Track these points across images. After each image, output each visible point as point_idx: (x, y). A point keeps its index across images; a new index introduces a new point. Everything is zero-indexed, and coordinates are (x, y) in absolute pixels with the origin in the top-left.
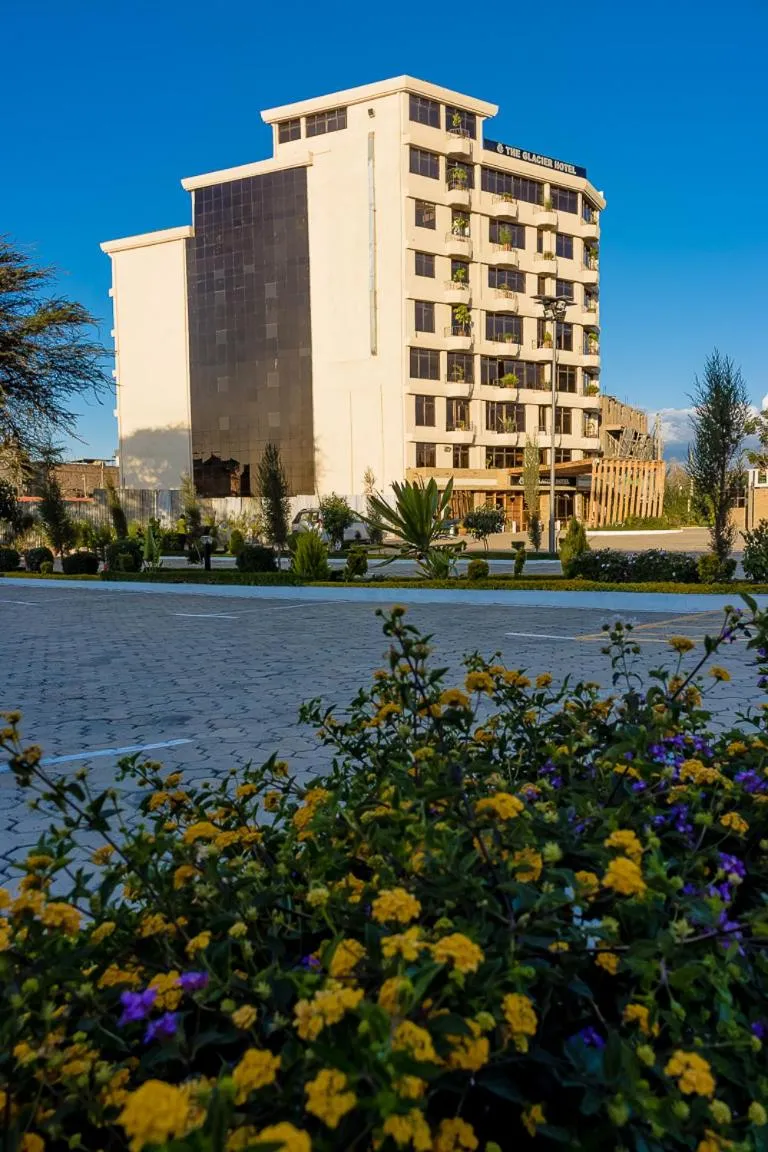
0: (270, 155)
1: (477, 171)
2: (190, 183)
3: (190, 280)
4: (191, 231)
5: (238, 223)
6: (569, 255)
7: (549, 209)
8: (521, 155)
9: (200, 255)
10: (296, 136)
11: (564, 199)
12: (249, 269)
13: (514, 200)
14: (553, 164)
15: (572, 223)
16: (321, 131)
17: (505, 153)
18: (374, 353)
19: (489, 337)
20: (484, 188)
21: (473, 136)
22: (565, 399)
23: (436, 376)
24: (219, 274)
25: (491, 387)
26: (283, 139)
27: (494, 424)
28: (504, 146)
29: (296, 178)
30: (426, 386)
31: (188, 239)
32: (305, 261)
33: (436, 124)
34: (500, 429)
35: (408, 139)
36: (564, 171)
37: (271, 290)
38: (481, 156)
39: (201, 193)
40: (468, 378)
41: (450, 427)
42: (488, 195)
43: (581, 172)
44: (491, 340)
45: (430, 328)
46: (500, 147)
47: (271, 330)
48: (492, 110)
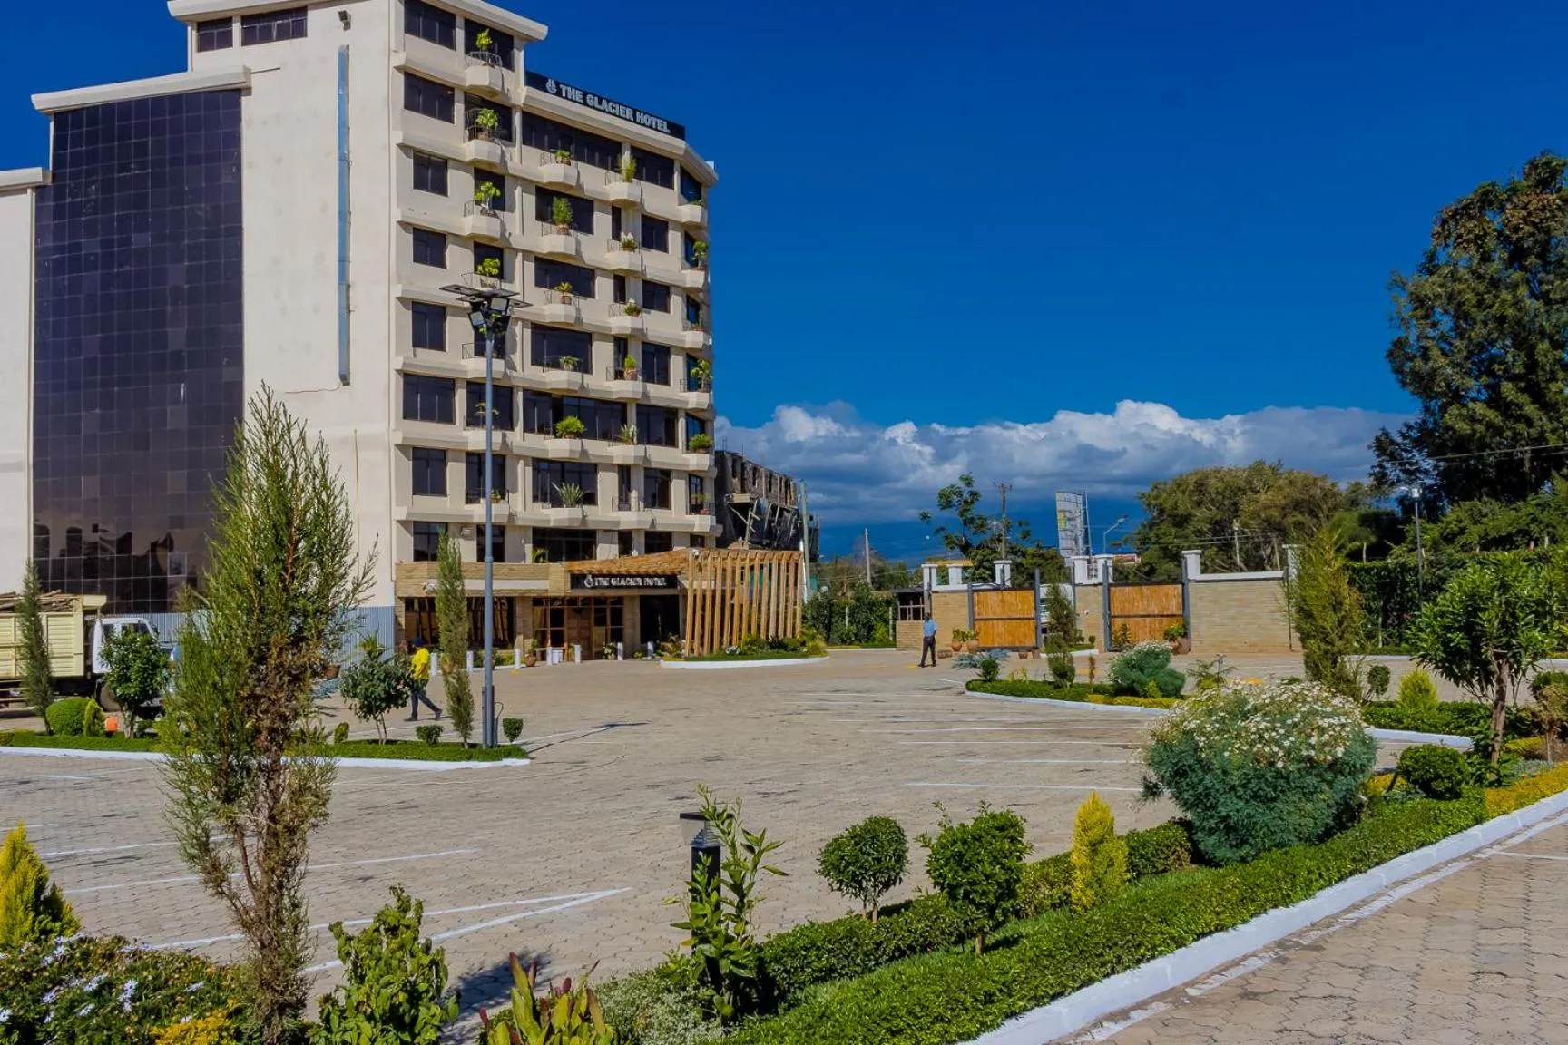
0: (183, 68)
1: (517, 119)
2: (44, 101)
3: (40, 253)
4: (44, 176)
5: (125, 168)
6: (663, 247)
7: (628, 180)
8: (584, 98)
9: (58, 213)
10: (226, 42)
11: (653, 167)
12: (139, 240)
13: (573, 162)
14: (634, 116)
15: (664, 201)
16: (266, 37)
17: (559, 94)
18: (345, 379)
19: (536, 361)
20: (526, 141)
21: (508, 64)
22: (660, 456)
23: (448, 417)
24: (90, 245)
25: (542, 436)
26: (204, 45)
27: (543, 494)
28: (557, 84)
29: (224, 103)
30: (430, 433)
31: (39, 189)
32: (236, 232)
33: (448, 42)
34: (557, 502)
35: (399, 60)
36: (651, 127)
37: (177, 275)
38: (519, 92)
39: (62, 117)
40: (504, 421)
41: (473, 495)
42: (533, 153)
43: (676, 131)
44: (541, 364)
45: (439, 344)
46: (550, 84)
47: (176, 337)
48: (539, 30)
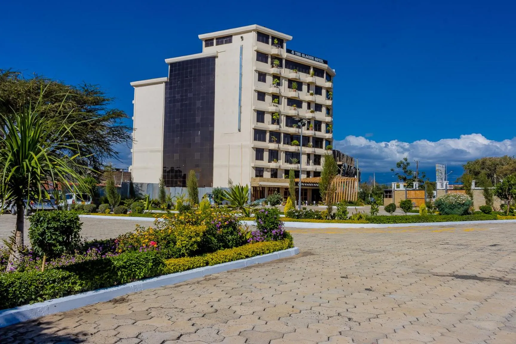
0: (201, 52)
1: (284, 62)
2: (168, 61)
3: (166, 99)
4: (167, 79)
5: (187, 77)
6: (321, 94)
7: (312, 76)
8: (301, 55)
9: (171, 88)
10: (212, 45)
11: (319, 72)
12: (190, 95)
13: (298, 72)
14: (314, 59)
15: (321, 82)
16: (222, 43)
17: (295, 54)
18: (239, 130)
19: (287, 125)
20: (286, 67)
21: (282, 47)
22: (318, 151)
23: (264, 140)
24: (178, 97)
25: (288, 145)
26: (207, 45)
27: (287, 161)
28: (294, 52)
29: (211, 61)
30: (260, 144)
31: (166, 83)
32: (213, 93)
33: (267, 43)
34: (291, 163)
35: (256, 48)
36: (318, 62)
37: (199, 104)
38: (285, 54)
39: (172, 65)
40: (278, 142)
41: (270, 161)
42: (288, 70)
43: (325, 62)
44: (288, 126)
45: (263, 121)
46: (293, 52)
47: (198, 119)
48: (290, 38)
